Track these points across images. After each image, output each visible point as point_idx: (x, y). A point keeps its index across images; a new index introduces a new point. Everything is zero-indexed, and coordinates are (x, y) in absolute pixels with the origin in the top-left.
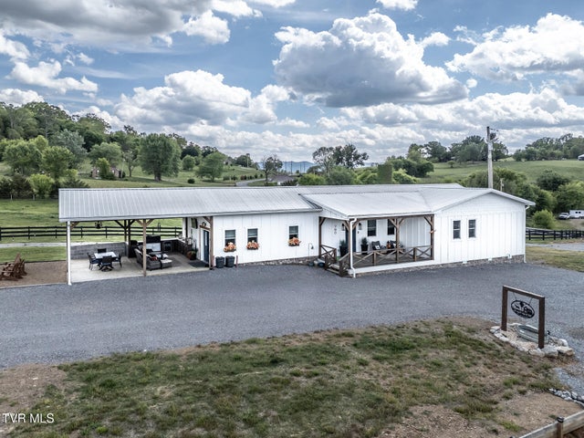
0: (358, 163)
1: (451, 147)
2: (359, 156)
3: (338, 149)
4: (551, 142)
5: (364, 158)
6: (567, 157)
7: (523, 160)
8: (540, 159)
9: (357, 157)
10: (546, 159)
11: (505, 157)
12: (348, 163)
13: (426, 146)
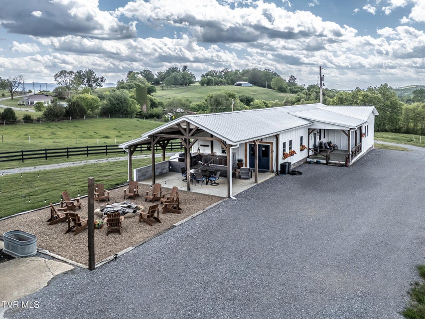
0: (97, 85)
1: (158, 74)
2: (98, 79)
3: (79, 72)
4: (216, 74)
5: (102, 81)
6: (228, 84)
7: (205, 85)
8: (215, 85)
9: (96, 80)
10: (218, 85)
11: (194, 82)
12: (88, 84)
13: (141, 73)
